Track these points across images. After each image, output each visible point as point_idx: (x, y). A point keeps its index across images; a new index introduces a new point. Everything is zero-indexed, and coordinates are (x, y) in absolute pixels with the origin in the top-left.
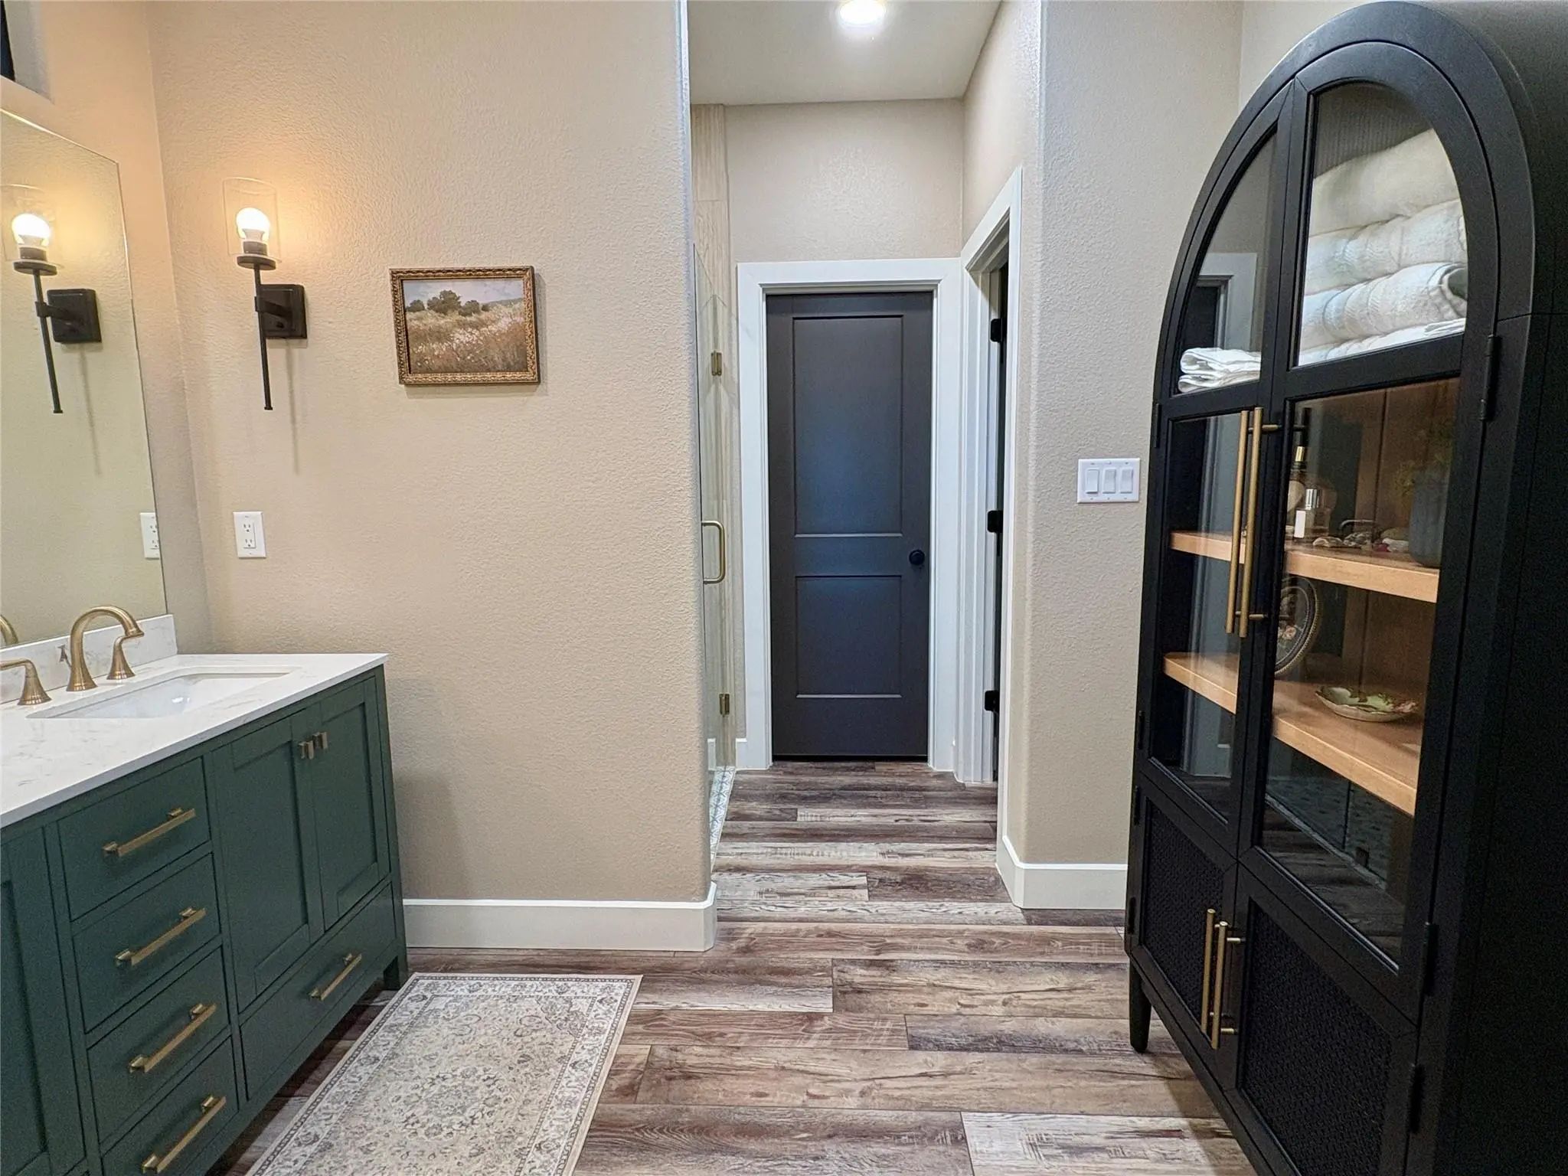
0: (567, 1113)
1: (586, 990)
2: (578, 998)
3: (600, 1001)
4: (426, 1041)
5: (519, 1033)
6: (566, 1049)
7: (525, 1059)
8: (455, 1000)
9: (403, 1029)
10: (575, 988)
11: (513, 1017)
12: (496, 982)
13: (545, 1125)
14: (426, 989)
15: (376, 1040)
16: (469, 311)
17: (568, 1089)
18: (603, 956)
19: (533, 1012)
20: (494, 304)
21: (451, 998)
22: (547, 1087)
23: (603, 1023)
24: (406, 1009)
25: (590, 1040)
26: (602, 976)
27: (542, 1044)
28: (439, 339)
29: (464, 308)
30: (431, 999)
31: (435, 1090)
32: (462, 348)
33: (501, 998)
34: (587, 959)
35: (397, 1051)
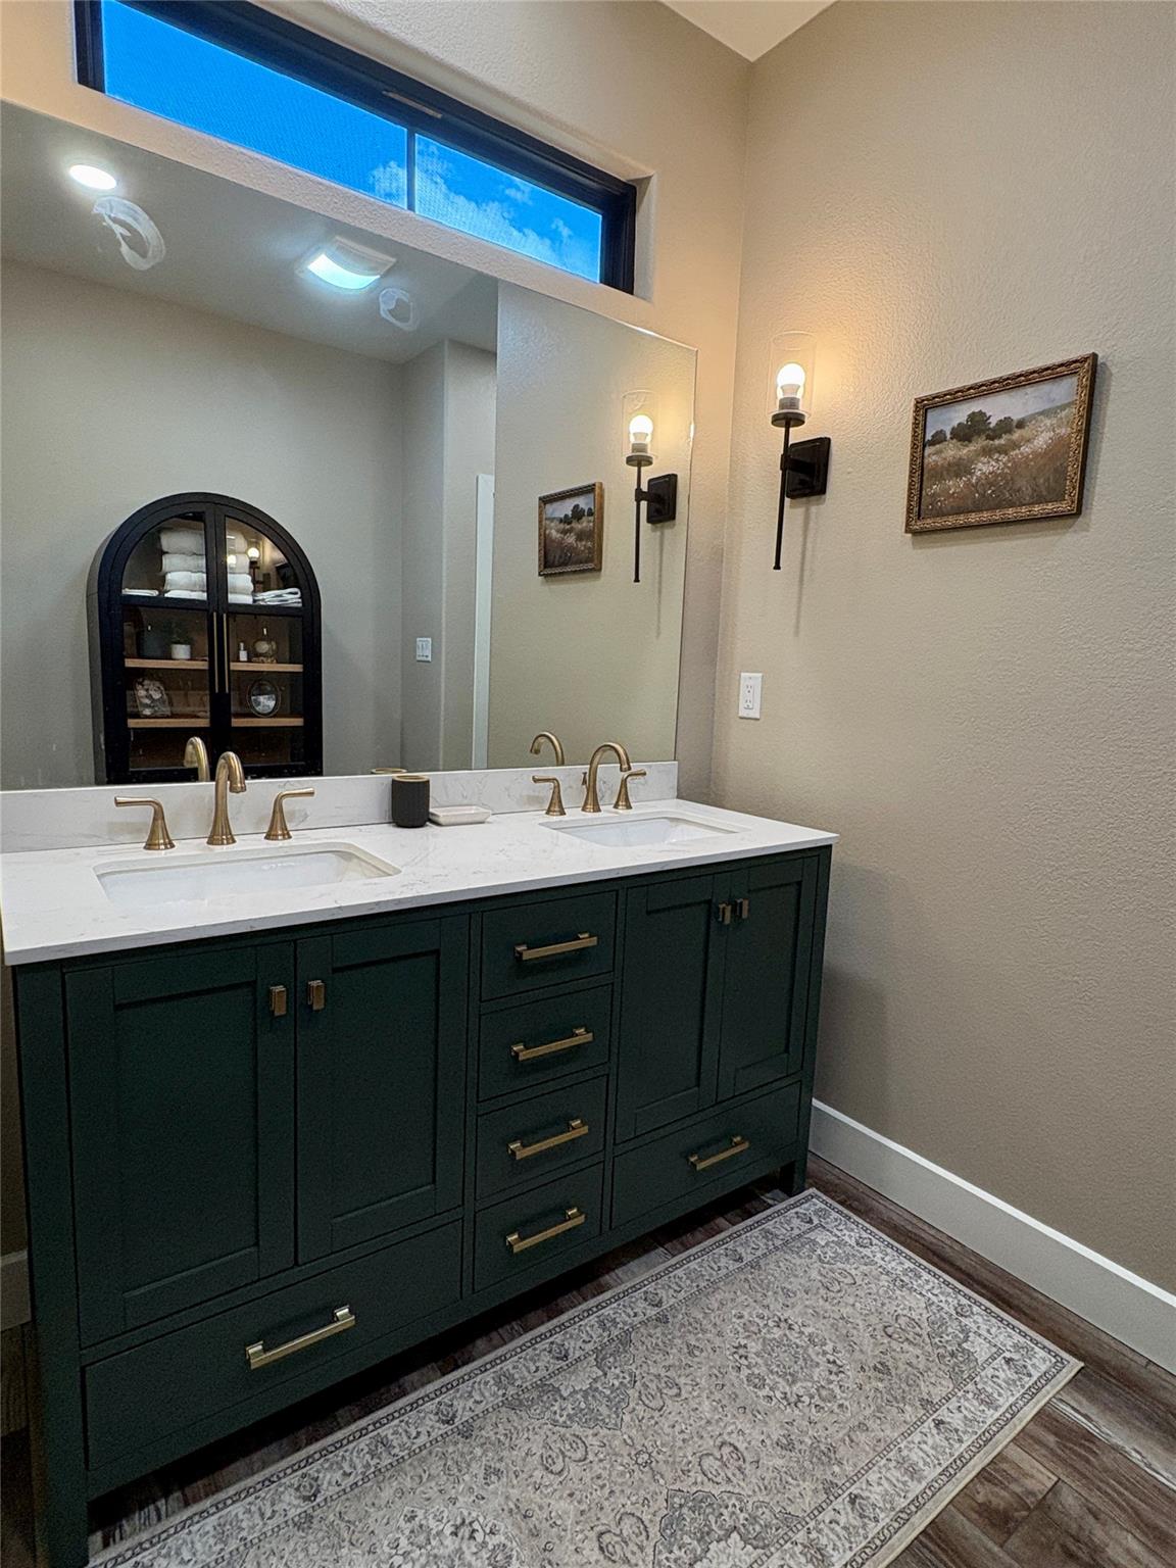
0: (904, 1483)
1: (993, 1330)
2: (980, 1335)
3: (1008, 1361)
4: (792, 1272)
5: (890, 1330)
6: (938, 1393)
7: (882, 1369)
8: (838, 1244)
9: (778, 1243)
10: (980, 1320)
11: (891, 1307)
12: (889, 1250)
13: (873, 1476)
14: (816, 1213)
15: (747, 1238)
16: (998, 432)
17: (916, 1450)
18: (1035, 1299)
19: (914, 1315)
20: (1033, 417)
21: (836, 1239)
22: (894, 1427)
23: (1000, 1395)
24: (789, 1222)
25: (972, 1405)
26: (1023, 1328)
27: (910, 1364)
28: (958, 475)
29: (994, 430)
30: (816, 1227)
31: (777, 1333)
32: (983, 481)
33: (888, 1273)
34: (1012, 1291)
35: (762, 1263)
